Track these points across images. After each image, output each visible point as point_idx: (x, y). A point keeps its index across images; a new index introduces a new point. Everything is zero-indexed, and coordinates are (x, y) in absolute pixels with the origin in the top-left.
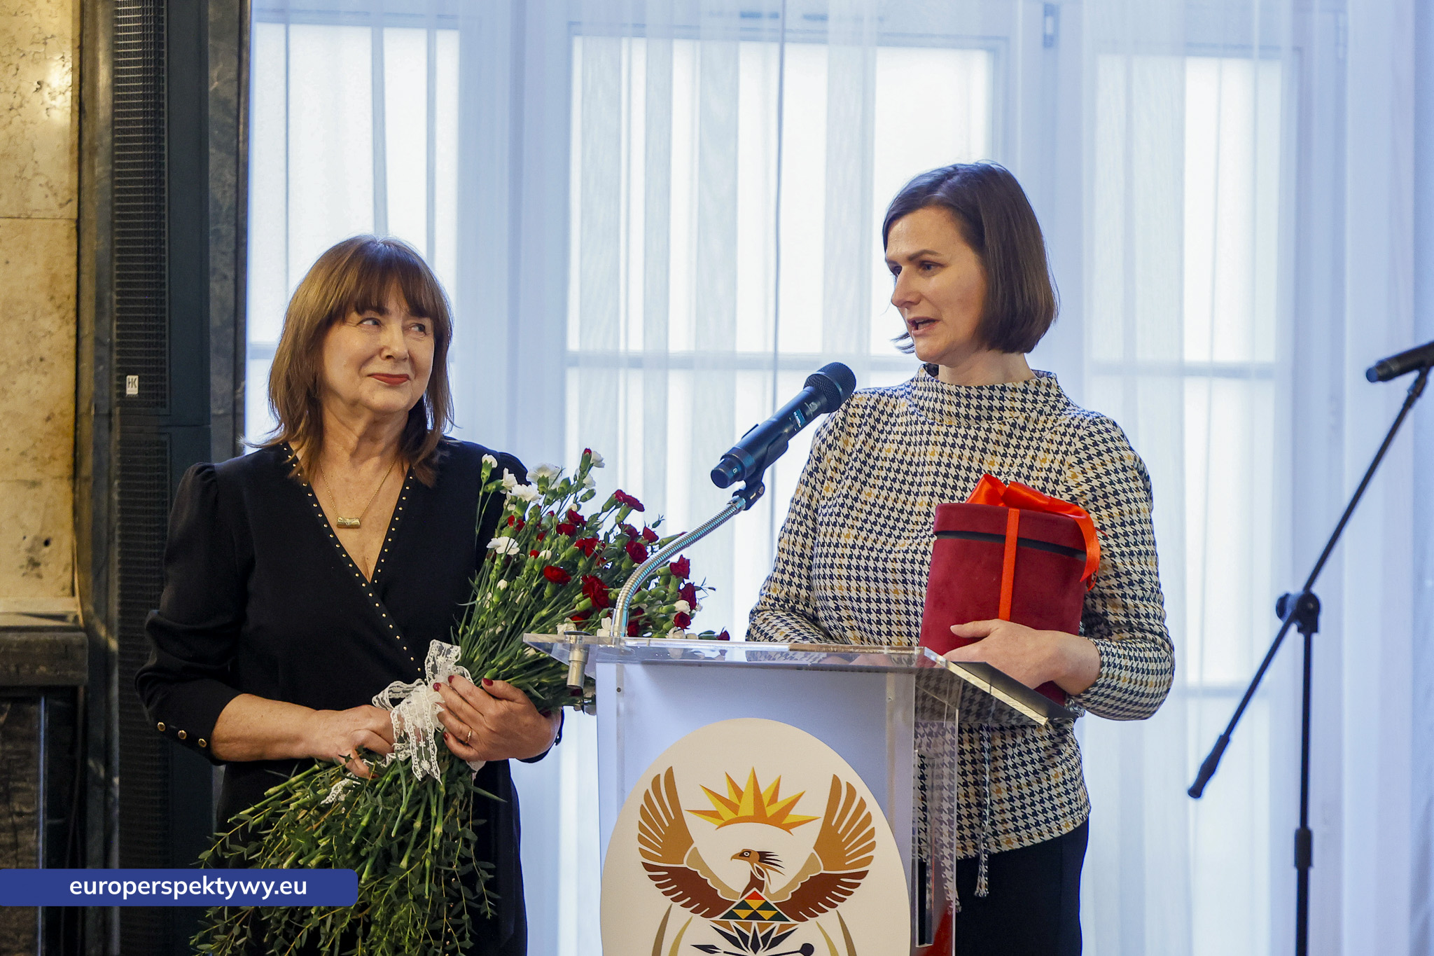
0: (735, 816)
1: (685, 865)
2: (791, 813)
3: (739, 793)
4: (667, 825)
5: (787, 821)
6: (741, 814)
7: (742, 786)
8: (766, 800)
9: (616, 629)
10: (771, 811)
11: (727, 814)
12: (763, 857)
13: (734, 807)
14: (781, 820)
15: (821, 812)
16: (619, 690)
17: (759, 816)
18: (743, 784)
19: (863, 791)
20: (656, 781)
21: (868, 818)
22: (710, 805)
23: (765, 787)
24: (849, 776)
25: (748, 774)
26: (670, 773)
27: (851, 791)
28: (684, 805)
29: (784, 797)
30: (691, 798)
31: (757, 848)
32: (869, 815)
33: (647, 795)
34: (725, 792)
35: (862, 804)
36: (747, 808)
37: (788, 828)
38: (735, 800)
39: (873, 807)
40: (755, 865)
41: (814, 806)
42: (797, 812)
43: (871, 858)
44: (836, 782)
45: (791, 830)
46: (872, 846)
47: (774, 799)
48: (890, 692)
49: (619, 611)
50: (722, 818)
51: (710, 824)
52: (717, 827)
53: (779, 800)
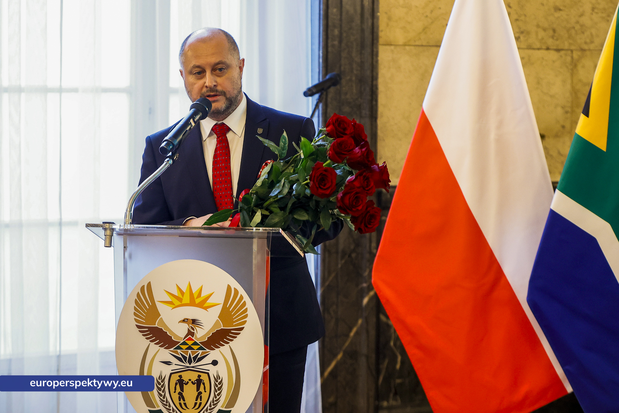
0: (180, 303)
1: (156, 326)
2: (208, 301)
3: (182, 293)
4: (148, 308)
5: (206, 305)
6: (184, 302)
7: (184, 290)
8: (195, 296)
9: (127, 220)
10: (197, 301)
11: (177, 303)
12: (194, 321)
13: (180, 299)
14: (203, 305)
15: (222, 301)
16: (125, 247)
17: (192, 303)
18: (184, 288)
19: (242, 292)
20: (142, 288)
21: (245, 304)
22: (168, 298)
23: (195, 290)
24: (235, 284)
25: (187, 284)
26: (149, 285)
27: (236, 291)
28: (156, 299)
29: (204, 294)
30: (159, 295)
31: (191, 317)
32: (245, 302)
33: (138, 295)
34: (176, 292)
35: (242, 297)
36: (186, 299)
37: (206, 308)
38: (181, 297)
39: (246, 298)
40: (190, 325)
41: (219, 298)
42: (210, 301)
43: (246, 321)
44: (229, 288)
45: (207, 310)
46: (246, 316)
47: (199, 295)
48: (255, 247)
49: (128, 212)
50: (174, 304)
51: (168, 308)
52: (172, 308)
53: (202, 296)
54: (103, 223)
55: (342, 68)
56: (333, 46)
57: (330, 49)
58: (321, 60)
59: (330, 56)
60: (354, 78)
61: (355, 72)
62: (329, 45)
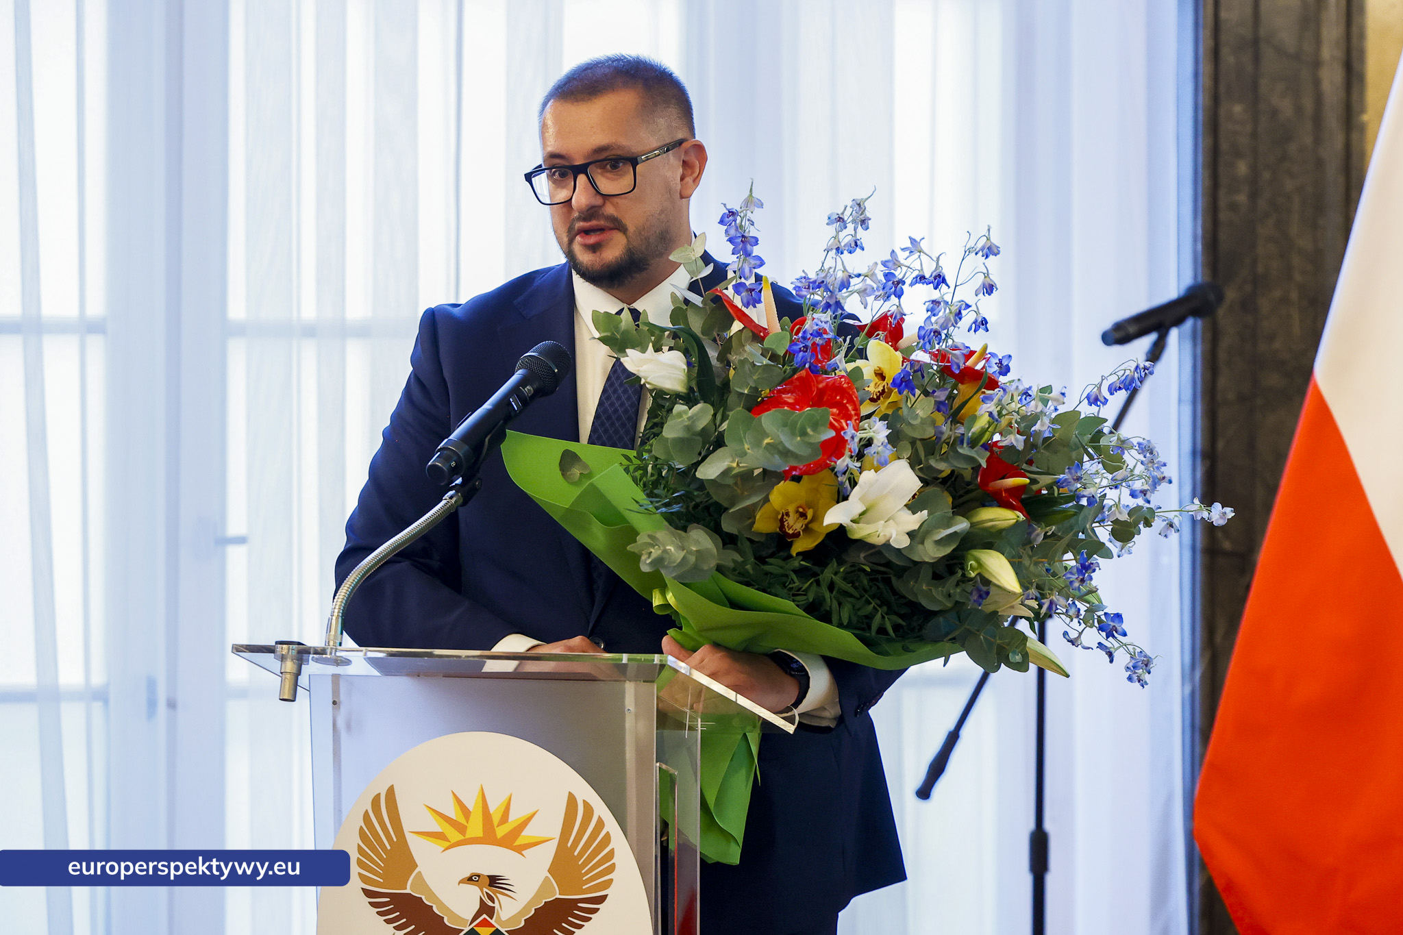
0: (464, 838)
1: (408, 891)
2: (524, 833)
3: (466, 812)
4: (389, 848)
5: (518, 843)
6: (469, 834)
7: (470, 805)
8: (496, 820)
9: (332, 637)
10: (501, 832)
11: (454, 836)
12: (494, 881)
13: (461, 829)
14: (512, 842)
15: (555, 832)
16: (334, 703)
17: (489, 838)
18: (471, 802)
19: (601, 810)
20: (376, 801)
21: (607, 838)
22: (435, 826)
23: (495, 807)
24: (585, 792)
25: (476, 791)
26: (391, 792)
27: (589, 810)
28: (407, 826)
29: (515, 816)
30: (414, 818)
31: (487, 871)
32: (608, 835)
33: (366, 816)
34: (452, 812)
35: (600, 823)
36: (475, 828)
37: (520, 850)
38: (463, 821)
39: (611, 825)
40: (485, 890)
41: (548, 826)
42: (529, 833)
43: (610, 881)
44: (572, 800)
45: (523, 852)
46: (611, 869)
47: (505, 818)
48: (630, 702)
49: (334, 618)
50: (446, 839)
51: (435, 847)
52: (443, 849)
53: (510, 820)
54: (277, 643)
55: (1260, 269)
56: (1233, 207)
57: (1224, 216)
58: (1199, 247)
59: (1223, 235)
60: (1294, 295)
61: (1298, 277)
62: (1222, 203)
